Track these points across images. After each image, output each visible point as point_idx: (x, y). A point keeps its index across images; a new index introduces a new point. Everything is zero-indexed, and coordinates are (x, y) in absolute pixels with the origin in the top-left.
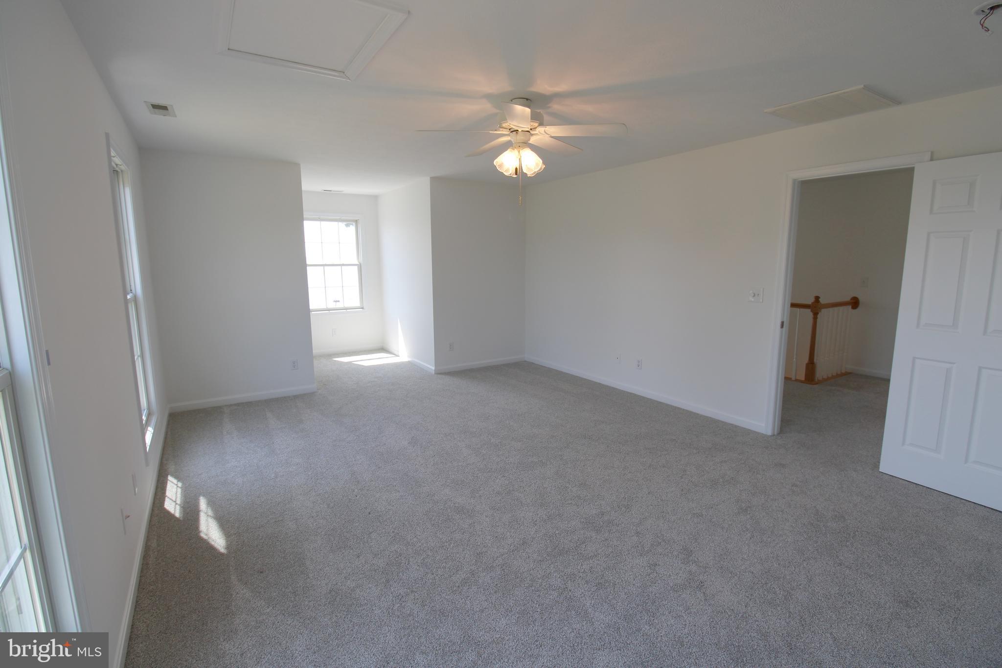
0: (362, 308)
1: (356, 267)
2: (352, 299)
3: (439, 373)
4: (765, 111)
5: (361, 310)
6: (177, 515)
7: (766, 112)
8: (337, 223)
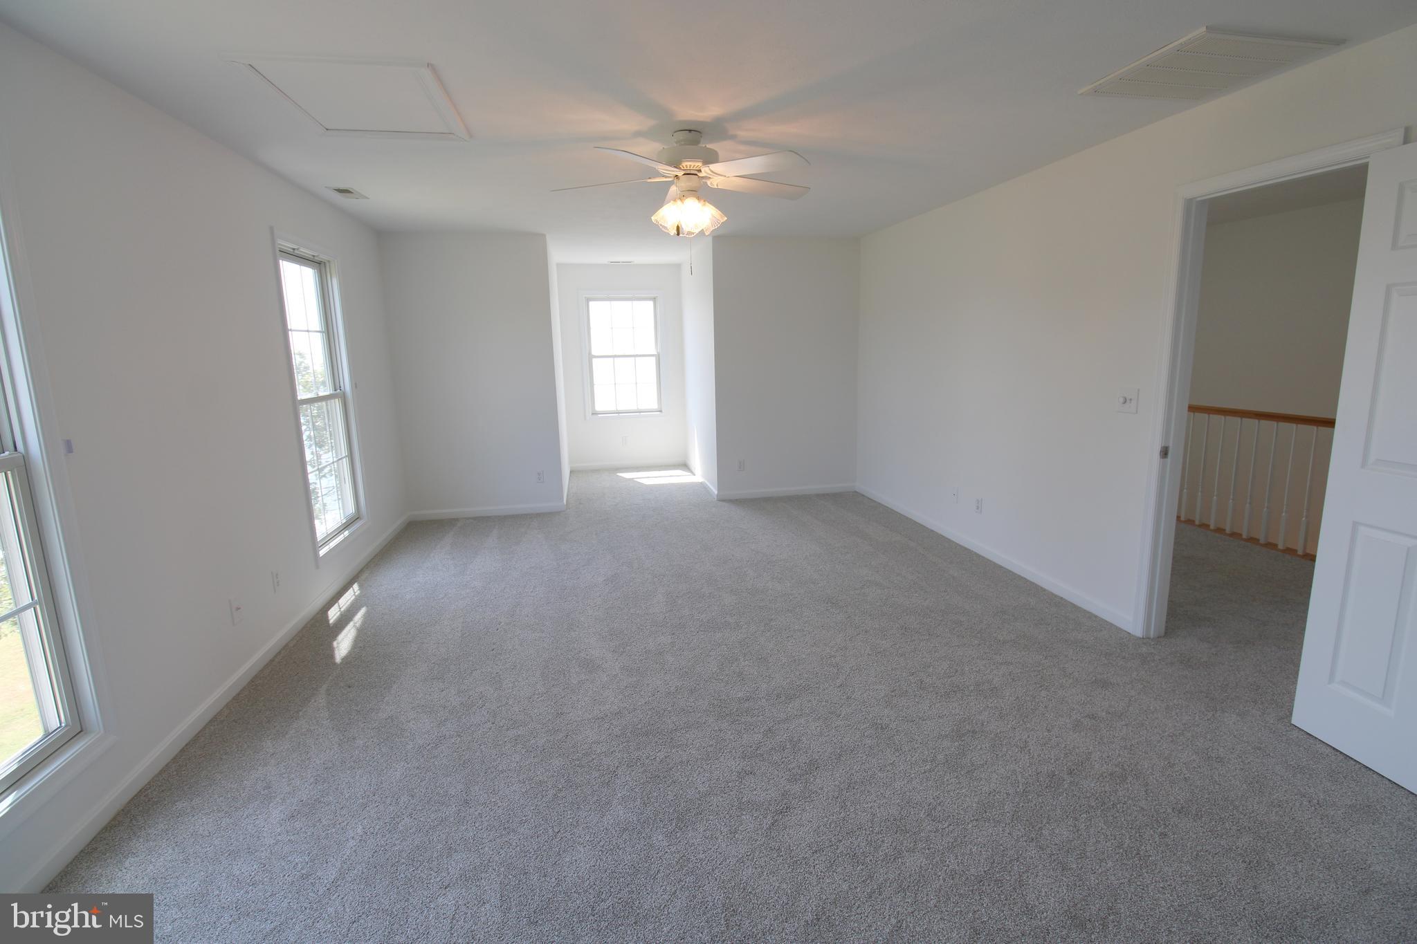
0: (661, 411)
1: (653, 359)
2: (648, 399)
3: (722, 500)
4: (1079, 92)
5: (658, 413)
6: (331, 622)
7: (1082, 94)
8: (631, 302)
